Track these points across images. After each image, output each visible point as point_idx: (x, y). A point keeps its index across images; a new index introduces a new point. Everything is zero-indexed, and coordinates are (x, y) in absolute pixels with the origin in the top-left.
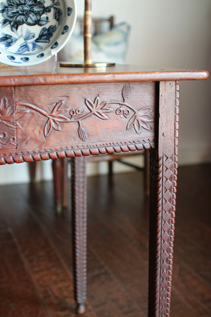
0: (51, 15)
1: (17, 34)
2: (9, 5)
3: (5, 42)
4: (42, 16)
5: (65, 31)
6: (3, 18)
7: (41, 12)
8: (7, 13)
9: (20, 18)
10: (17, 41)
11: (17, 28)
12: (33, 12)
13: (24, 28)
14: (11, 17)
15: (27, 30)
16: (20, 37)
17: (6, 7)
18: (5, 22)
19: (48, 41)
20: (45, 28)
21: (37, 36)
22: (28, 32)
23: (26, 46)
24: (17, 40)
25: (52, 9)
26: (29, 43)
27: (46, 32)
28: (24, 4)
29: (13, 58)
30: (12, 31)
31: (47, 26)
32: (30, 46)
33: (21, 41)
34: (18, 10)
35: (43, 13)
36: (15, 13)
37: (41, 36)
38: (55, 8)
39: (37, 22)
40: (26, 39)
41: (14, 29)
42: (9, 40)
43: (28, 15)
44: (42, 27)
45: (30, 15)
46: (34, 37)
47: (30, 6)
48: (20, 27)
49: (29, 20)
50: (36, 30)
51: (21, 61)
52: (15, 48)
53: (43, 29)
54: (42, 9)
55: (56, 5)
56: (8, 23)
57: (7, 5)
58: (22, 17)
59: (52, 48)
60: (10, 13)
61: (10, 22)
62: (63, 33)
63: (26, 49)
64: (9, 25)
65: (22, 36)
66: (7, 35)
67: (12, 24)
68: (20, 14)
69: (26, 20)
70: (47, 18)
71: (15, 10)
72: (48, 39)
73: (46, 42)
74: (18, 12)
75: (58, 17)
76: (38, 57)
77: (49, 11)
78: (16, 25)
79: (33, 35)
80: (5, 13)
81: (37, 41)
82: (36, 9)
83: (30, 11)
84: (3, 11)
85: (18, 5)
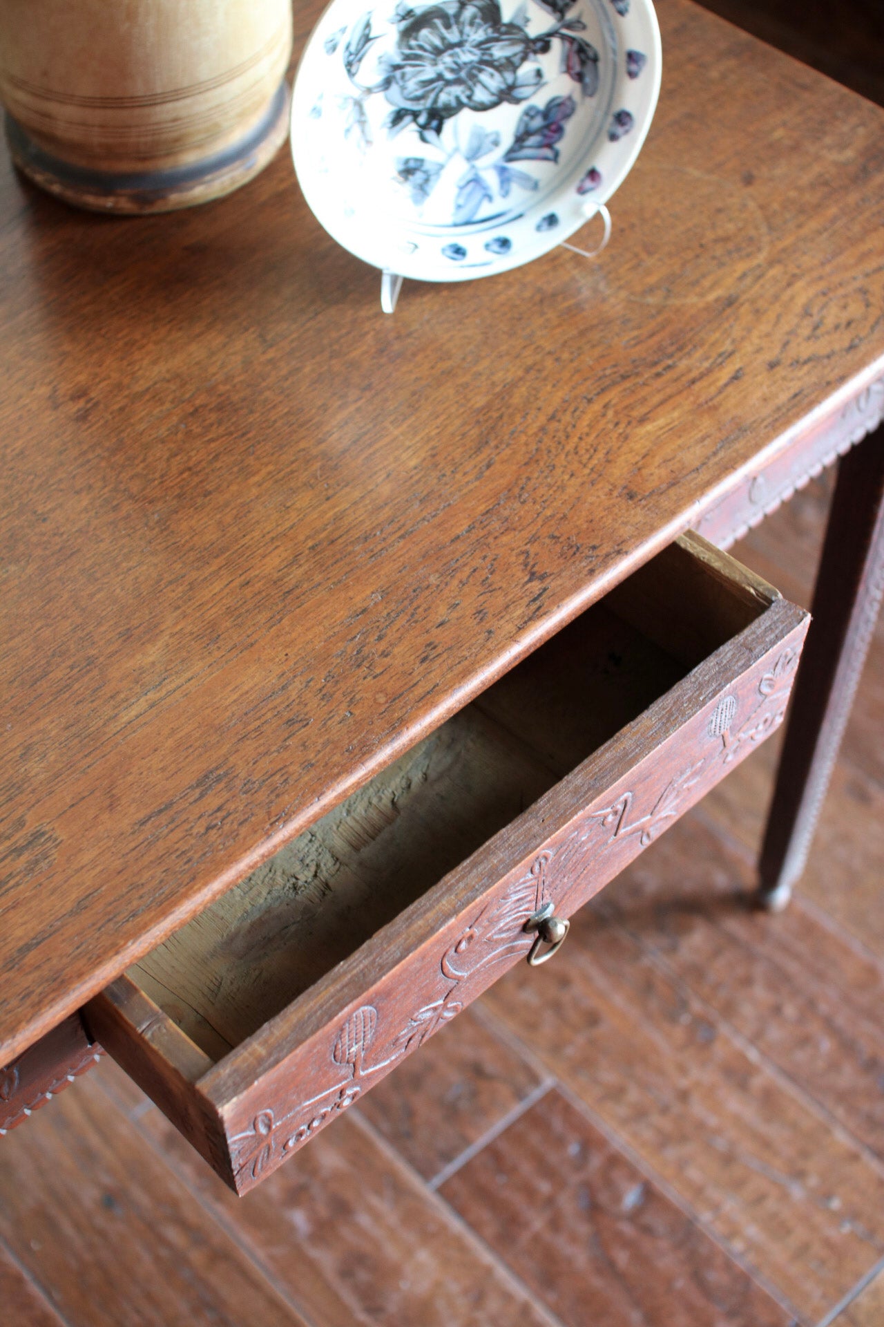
0: (551, 62)
1: (443, 149)
2: (407, 57)
4: (522, 71)
5: (620, 130)
6: (393, 108)
7: (516, 60)
8: (403, 88)
9: (448, 95)
10: (443, 172)
11: (438, 130)
12: (490, 63)
13: (462, 125)
14: (417, 99)
15: (476, 127)
16: (450, 156)
17: (397, 67)
18: (398, 117)
19: (547, 152)
20: (532, 108)
21: (507, 141)
22: (479, 134)
23: (476, 182)
24: (441, 167)
25: (556, 43)
26: (486, 169)
27: (538, 122)
28: (460, 44)
29: (459, 251)
30: (423, 139)
31: (540, 100)
32: (492, 179)
33: (457, 170)
34: (440, 68)
35: (524, 58)
36: (431, 81)
37: (520, 140)
38: (564, 38)
39: (507, 94)
40: (473, 156)
41: (431, 135)
42: (420, 176)
43: (472, 77)
44: (523, 106)
46: (496, 143)
47: (479, 45)
48: (448, 125)
49: (481, 95)
50: (506, 120)
51: (489, 256)
52: (442, 196)
53: (527, 113)
54: (518, 48)
55: (569, 26)
56: (408, 119)
57: (398, 60)
58: (457, 90)
59: (582, 191)
60: (411, 85)
61: (415, 115)
62: (613, 137)
63: (479, 193)
64: (413, 127)
65: (457, 150)
66: (407, 161)
67: (422, 119)
68: (448, 83)
69: (469, 97)
70: (539, 74)
71: (429, 73)
72: (549, 146)
73: (546, 159)
74: (440, 77)
75: (577, 68)
76: (539, 228)
77: (546, 48)
78: (435, 121)
79: (492, 138)
80: (394, 88)
81: (510, 156)
82: (499, 52)
83: (482, 62)
84: (387, 83)
85: (438, 52)
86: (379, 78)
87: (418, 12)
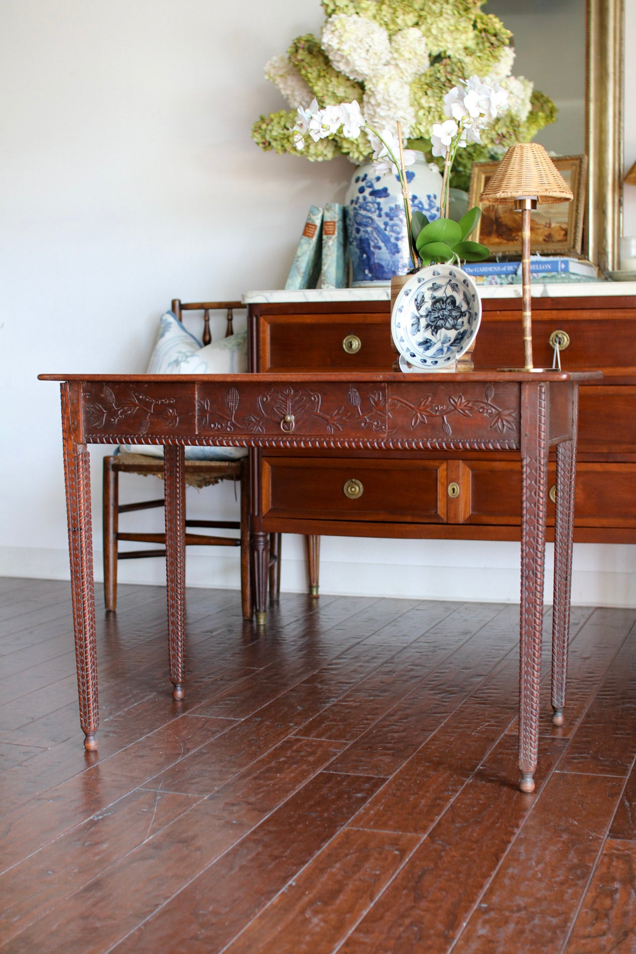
0: (465, 319)
1: (436, 338)
2: (432, 310)
3: (424, 346)
4: (459, 321)
5: (470, 335)
6: (426, 323)
7: (458, 317)
8: (430, 318)
9: (440, 322)
10: (435, 346)
11: (436, 333)
12: (451, 316)
13: (442, 332)
14: (433, 322)
15: (445, 334)
16: (437, 341)
17: (430, 312)
18: (427, 326)
20: (460, 332)
21: (452, 341)
22: (446, 337)
23: (441, 350)
24: (435, 344)
26: (446, 347)
27: (459, 336)
28: (445, 309)
30: (432, 334)
31: (461, 331)
32: (445, 349)
33: (438, 346)
34: (440, 314)
35: (460, 317)
36: (436, 318)
37: (455, 341)
38: (469, 312)
39: (454, 327)
40: (443, 343)
41: (434, 333)
42: (429, 344)
43: (446, 319)
44: (458, 331)
45: (449, 320)
46: (450, 341)
47: (449, 310)
48: (438, 331)
49: (448, 325)
50: (453, 334)
52: (432, 351)
53: (458, 333)
54: (459, 314)
56: (430, 327)
57: (430, 310)
58: (442, 322)
60: (432, 318)
61: (432, 326)
62: (468, 338)
63: (441, 352)
64: (430, 330)
65: (440, 340)
66: (427, 339)
67: (433, 328)
68: (441, 319)
69: (445, 325)
70: (463, 322)
71: (436, 315)
72: (460, 343)
74: (439, 317)
77: (465, 315)
78: (436, 329)
79: (449, 339)
80: (428, 317)
81: (451, 345)
82: (454, 314)
83: (449, 315)
84: (427, 316)
85: (440, 310)
86: (424, 314)
87: (437, 298)
